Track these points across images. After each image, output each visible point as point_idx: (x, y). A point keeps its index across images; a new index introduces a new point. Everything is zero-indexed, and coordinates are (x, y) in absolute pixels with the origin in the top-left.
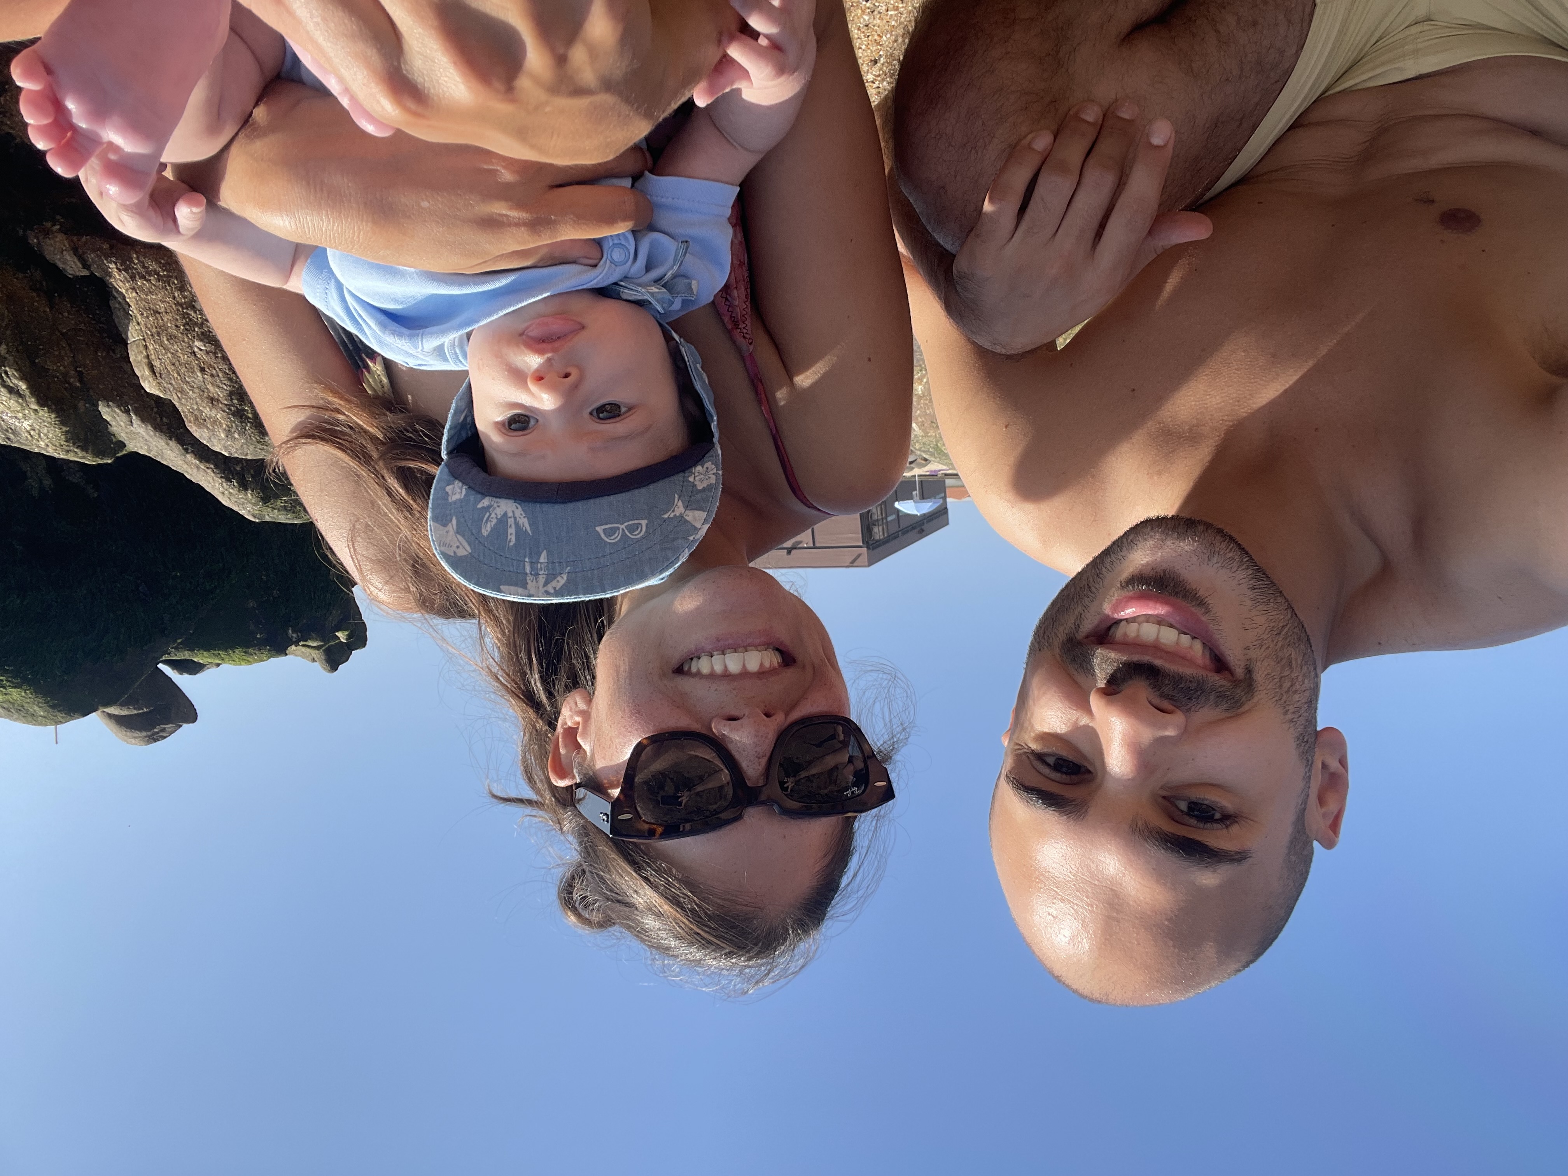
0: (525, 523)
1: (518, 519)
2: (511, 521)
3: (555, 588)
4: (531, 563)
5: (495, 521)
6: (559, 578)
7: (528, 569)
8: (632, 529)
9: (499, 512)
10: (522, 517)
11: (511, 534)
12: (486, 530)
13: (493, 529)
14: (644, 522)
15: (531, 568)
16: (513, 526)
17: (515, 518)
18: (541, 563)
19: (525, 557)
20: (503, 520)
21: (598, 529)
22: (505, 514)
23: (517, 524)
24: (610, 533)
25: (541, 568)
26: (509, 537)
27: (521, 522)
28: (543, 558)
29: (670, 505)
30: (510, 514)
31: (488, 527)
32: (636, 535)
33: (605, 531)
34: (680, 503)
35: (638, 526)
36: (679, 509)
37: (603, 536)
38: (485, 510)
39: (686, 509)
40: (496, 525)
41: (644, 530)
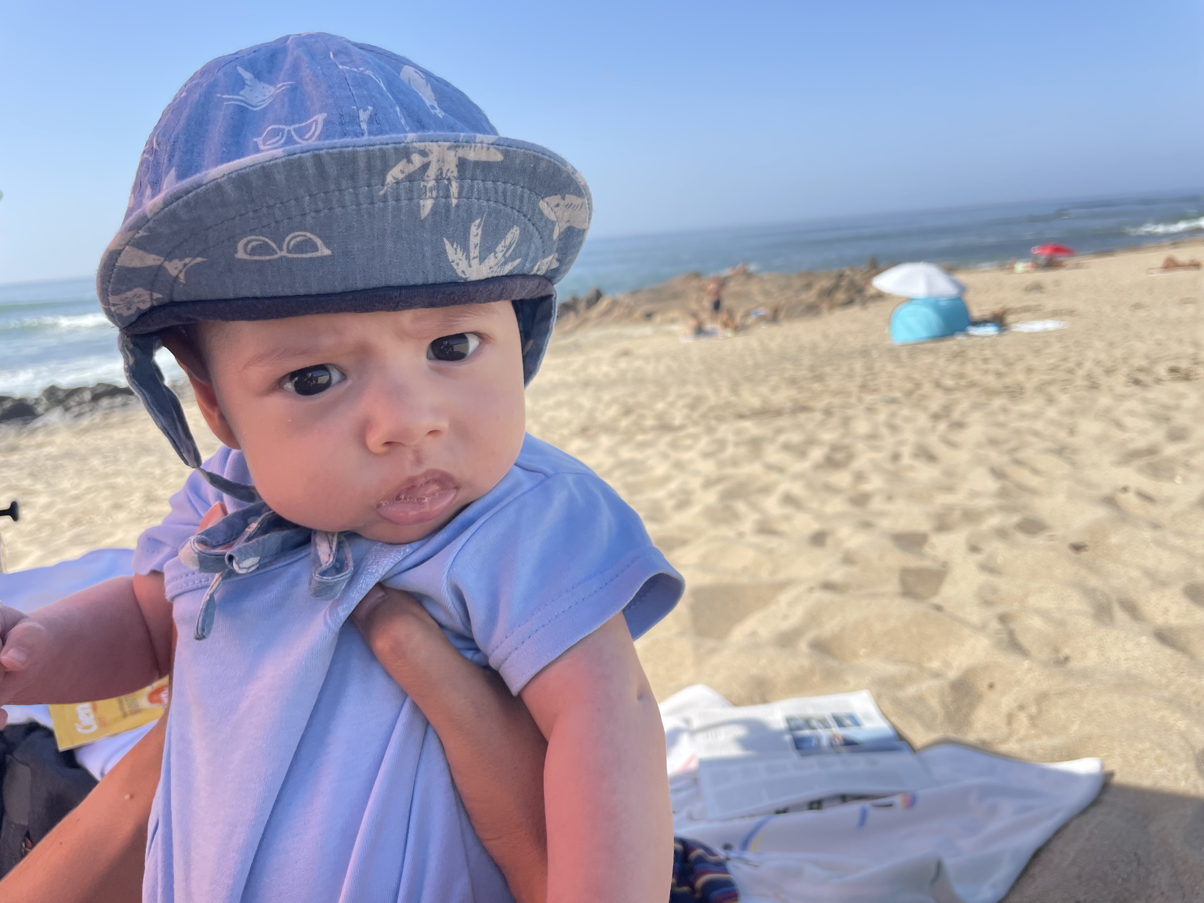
0: (453, 253)
1: (464, 258)
2: (474, 252)
3: (409, 161)
4: (447, 196)
5: (499, 248)
6: (401, 176)
7: (454, 188)
8: (264, 248)
9: (491, 260)
10: (456, 261)
11: (477, 235)
12: (514, 234)
13: (504, 237)
15: (448, 190)
16: (472, 246)
17: (468, 257)
18: (432, 198)
19: (457, 206)
20: (486, 250)
21: (327, 252)
22: (482, 259)
23: (466, 249)
24: (306, 245)
25: (431, 191)
26: (480, 231)
27: (460, 253)
28: (427, 205)
30: (475, 262)
31: (509, 237)
32: (255, 240)
33: (315, 248)
34: (173, 272)
35: (253, 252)
36: (174, 267)
37: (319, 242)
38: (512, 258)
39: (160, 267)
40: (497, 244)
41: (240, 245)
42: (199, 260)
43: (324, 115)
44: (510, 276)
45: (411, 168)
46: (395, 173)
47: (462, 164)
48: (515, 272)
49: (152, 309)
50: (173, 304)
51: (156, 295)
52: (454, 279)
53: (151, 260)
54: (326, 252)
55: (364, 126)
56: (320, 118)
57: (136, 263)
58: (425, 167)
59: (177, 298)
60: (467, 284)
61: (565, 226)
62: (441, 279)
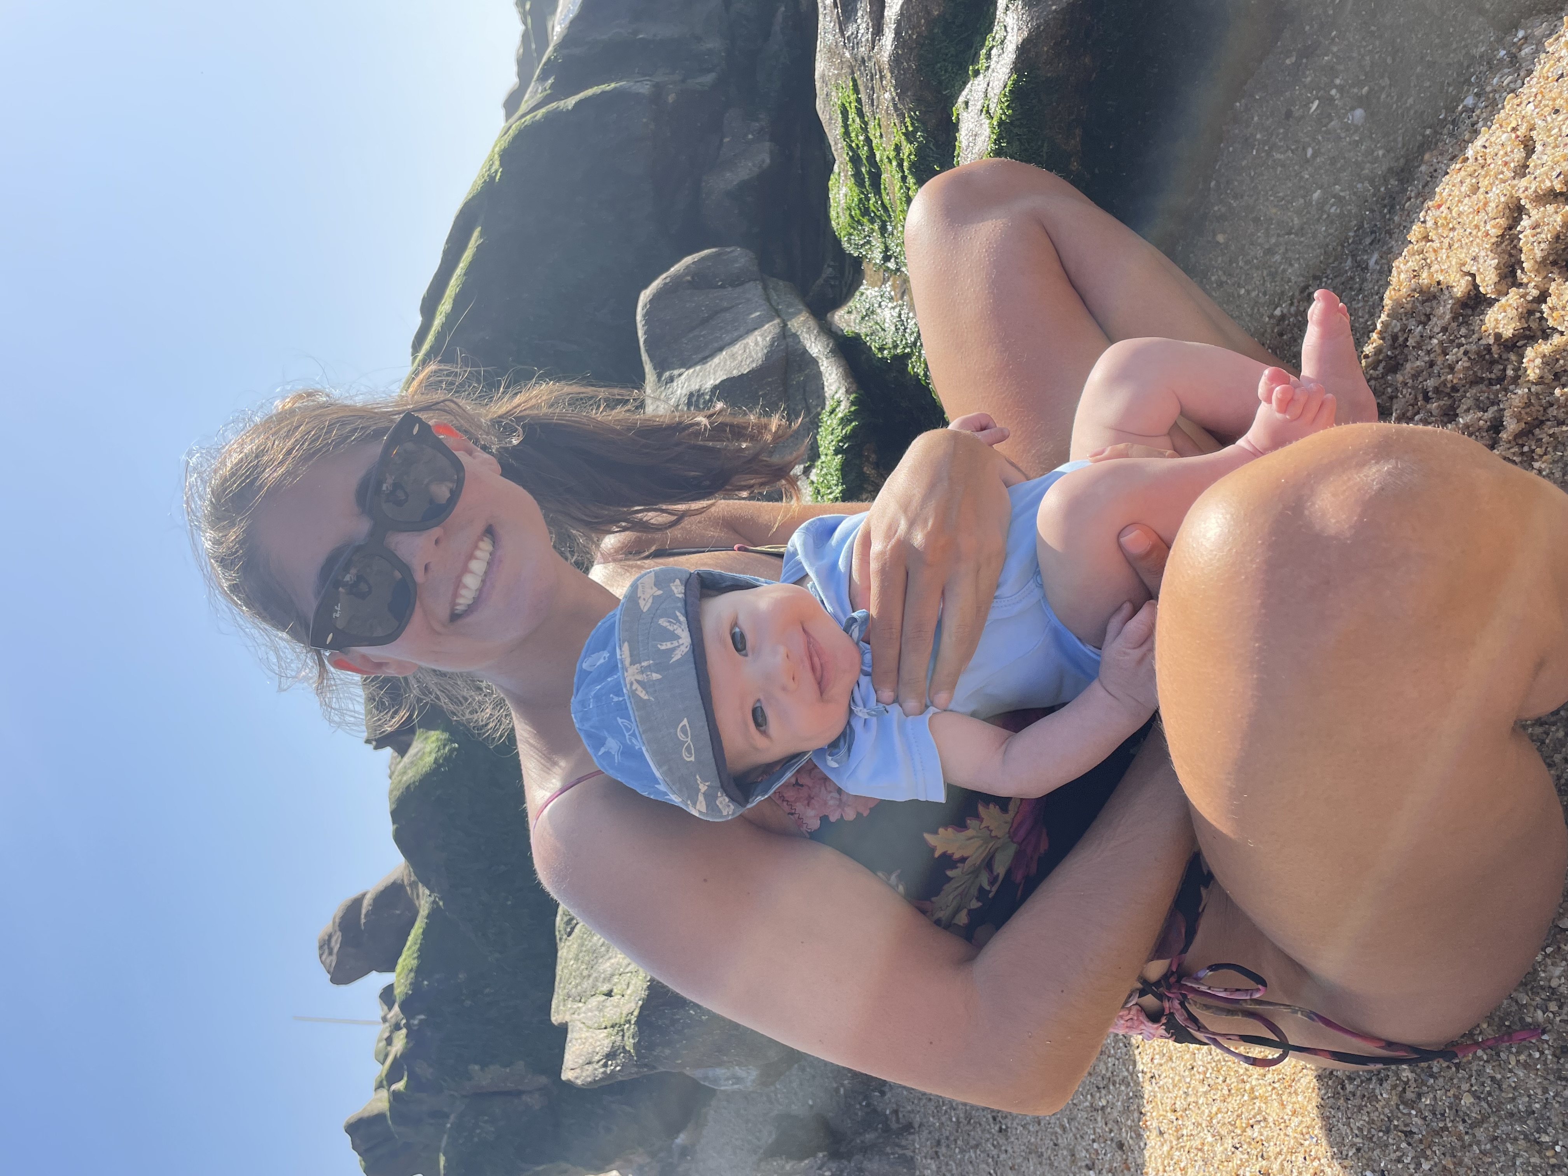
0: (677, 656)
1: (679, 649)
2: (675, 643)
3: (636, 689)
4: (649, 666)
5: (671, 628)
6: (644, 692)
7: (645, 664)
8: (688, 749)
9: (679, 632)
10: (681, 653)
11: (666, 645)
12: (663, 622)
13: (665, 628)
14: (692, 759)
15: (647, 667)
16: (672, 646)
17: (679, 647)
18: (652, 674)
19: (653, 660)
20: (675, 637)
21: (685, 719)
22: (679, 638)
23: (673, 649)
24: (684, 731)
25: (649, 675)
26: (663, 643)
27: (677, 652)
28: (656, 676)
29: (704, 780)
30: (681, 641)
31: (665, 624)
32: (684, 754)
33: (685, 726)
34: (706, 788)
35: (690, 753)
36: (703, 788)
37: (681, 725)
38: (676, 619)
39: (704, 794)
40: (669, 630)
41: (688, 760)
42: (698, 777)
43: (618, 718)
44: (687, 615)
45: (640, 688)
46: (643, 695)
47: (632, 663)
48: (683, 611)
49: (728, 795)
50: (722, 786)
51: (719, 794)
52: (691, 653)
53: (701, 798)
54: (685, 722)
55: (621, 699)
56: (620, 720)
57: (704, 803)
58: (638, 682)
59: (719, 785)
60: (693, 644)
61: (655, 589)
62: (692, 659)
